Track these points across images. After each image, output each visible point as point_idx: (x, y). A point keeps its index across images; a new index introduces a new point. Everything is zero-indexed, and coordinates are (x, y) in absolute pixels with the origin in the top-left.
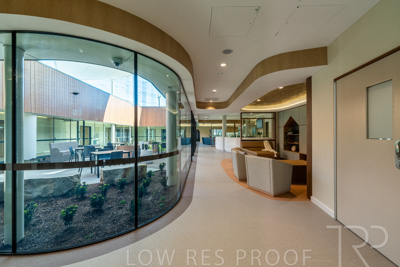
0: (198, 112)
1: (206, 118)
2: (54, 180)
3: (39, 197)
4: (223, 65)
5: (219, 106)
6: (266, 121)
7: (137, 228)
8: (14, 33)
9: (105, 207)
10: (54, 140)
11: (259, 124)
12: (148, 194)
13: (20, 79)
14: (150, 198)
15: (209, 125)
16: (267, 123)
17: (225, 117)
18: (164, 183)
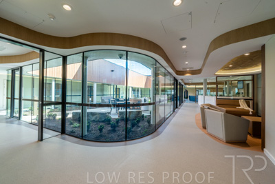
0: (179, 78)
1: (190, 81)
2: (99, 113)
3: (94, 121)
4: (184, 47)
5: (194, 72)
6: (247, 82)
7: (126, 140)
8: (83, 52)
9: (117, 129)
10: (103, 95)
11: (240, 85)
12: (139, 127)
13: (86, 69)
14: (139, 129)
15: (194, 86)
16: (248, 84)
17: (206, 80)
18: (149, 122)
